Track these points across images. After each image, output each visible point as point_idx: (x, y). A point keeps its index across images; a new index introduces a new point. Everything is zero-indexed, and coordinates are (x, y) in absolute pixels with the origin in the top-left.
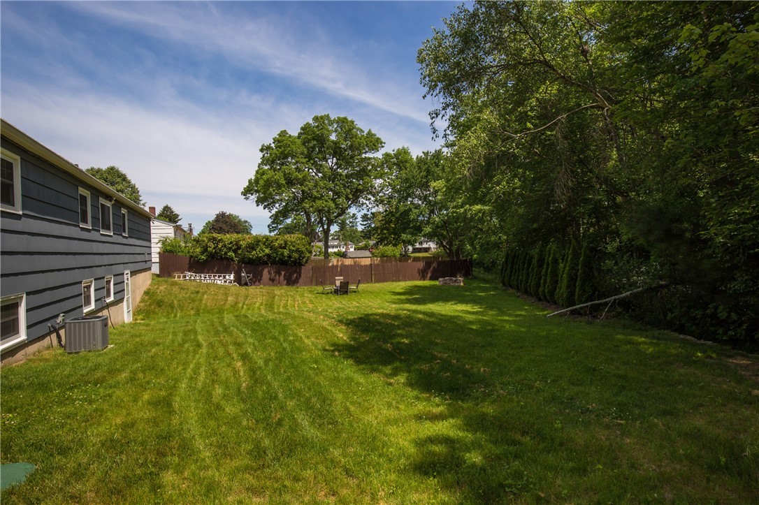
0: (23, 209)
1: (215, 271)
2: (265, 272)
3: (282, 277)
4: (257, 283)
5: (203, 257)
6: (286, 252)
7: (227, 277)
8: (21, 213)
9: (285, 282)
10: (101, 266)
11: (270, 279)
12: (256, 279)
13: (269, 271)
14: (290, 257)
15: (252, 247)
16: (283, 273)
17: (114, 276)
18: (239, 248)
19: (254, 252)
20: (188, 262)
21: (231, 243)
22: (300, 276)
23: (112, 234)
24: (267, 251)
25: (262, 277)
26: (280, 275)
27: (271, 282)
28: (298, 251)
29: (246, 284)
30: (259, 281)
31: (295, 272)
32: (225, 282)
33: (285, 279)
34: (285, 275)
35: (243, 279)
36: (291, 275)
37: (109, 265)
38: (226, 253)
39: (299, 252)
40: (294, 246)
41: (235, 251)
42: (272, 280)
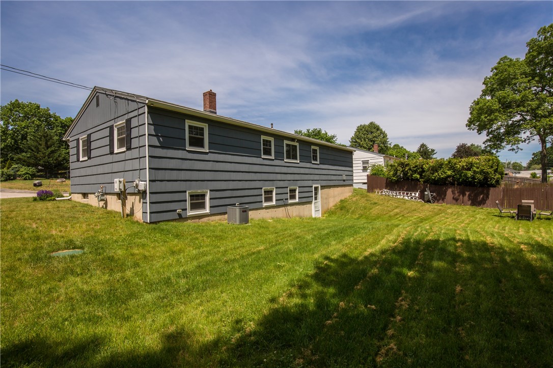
0: (209, 149)
1: (405, 189)
2: (449, 192)
3: (466, 198)
4: (441, 201)
5: (395, 178)
6: (470, 174)
7: (413, 194)
8: (208, 151)
9: (470, 202)
10: (285, 180)
11: (453, 198)
12: (439, 197)
13: (452, 192)
14: (473, 178)
15: (434, 169)
16: (467, 193)
17: (299, 187)
18: (423, 171)
19: (437, 174)
20: (385, 182)
21: (416, 166)
22: (488, 197)
23: (299, 162)
24: (449, 173)
25: (446, 196)
26: (464, 195)
27: (454, 201)
28: (482, 172)
29: (429, 201)
30: (443, 200)
31: (482, 193)
32: (412, 198)
33: (469, 199)
34: (469, 195)
35: (426, 197)
36: (477, 195)
37: (294, 180)
38: (412, 175)
39: (484, 173)
40: (478, 168)
41: (420, 174)
42: (456, 200)
